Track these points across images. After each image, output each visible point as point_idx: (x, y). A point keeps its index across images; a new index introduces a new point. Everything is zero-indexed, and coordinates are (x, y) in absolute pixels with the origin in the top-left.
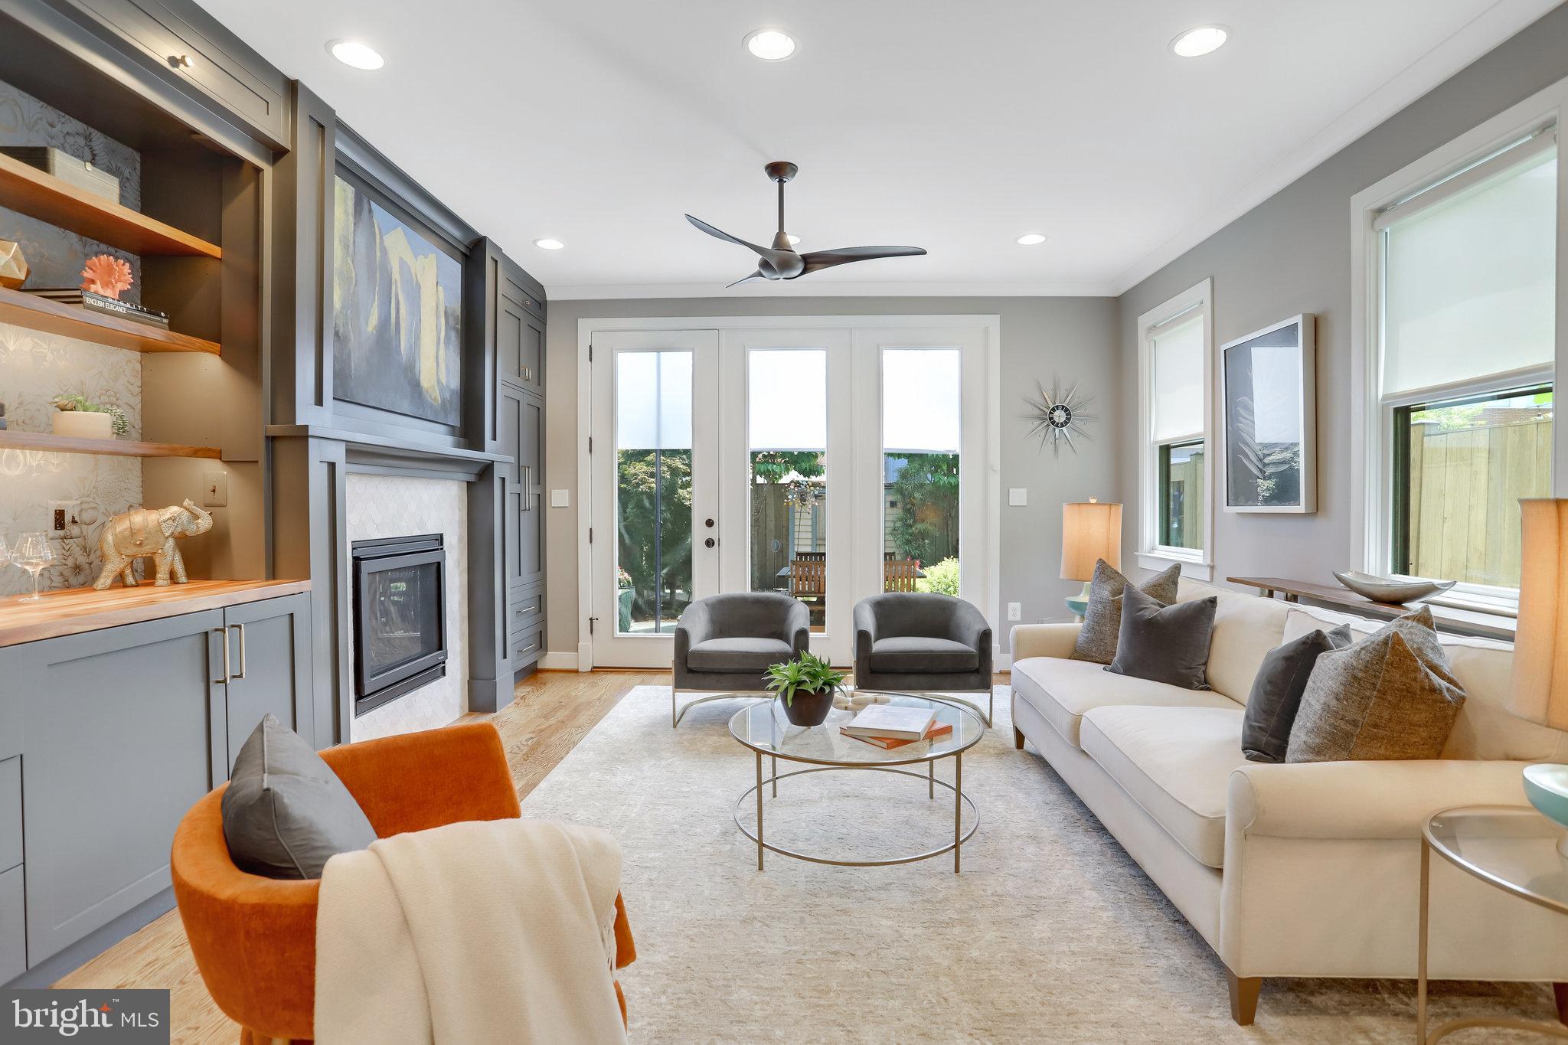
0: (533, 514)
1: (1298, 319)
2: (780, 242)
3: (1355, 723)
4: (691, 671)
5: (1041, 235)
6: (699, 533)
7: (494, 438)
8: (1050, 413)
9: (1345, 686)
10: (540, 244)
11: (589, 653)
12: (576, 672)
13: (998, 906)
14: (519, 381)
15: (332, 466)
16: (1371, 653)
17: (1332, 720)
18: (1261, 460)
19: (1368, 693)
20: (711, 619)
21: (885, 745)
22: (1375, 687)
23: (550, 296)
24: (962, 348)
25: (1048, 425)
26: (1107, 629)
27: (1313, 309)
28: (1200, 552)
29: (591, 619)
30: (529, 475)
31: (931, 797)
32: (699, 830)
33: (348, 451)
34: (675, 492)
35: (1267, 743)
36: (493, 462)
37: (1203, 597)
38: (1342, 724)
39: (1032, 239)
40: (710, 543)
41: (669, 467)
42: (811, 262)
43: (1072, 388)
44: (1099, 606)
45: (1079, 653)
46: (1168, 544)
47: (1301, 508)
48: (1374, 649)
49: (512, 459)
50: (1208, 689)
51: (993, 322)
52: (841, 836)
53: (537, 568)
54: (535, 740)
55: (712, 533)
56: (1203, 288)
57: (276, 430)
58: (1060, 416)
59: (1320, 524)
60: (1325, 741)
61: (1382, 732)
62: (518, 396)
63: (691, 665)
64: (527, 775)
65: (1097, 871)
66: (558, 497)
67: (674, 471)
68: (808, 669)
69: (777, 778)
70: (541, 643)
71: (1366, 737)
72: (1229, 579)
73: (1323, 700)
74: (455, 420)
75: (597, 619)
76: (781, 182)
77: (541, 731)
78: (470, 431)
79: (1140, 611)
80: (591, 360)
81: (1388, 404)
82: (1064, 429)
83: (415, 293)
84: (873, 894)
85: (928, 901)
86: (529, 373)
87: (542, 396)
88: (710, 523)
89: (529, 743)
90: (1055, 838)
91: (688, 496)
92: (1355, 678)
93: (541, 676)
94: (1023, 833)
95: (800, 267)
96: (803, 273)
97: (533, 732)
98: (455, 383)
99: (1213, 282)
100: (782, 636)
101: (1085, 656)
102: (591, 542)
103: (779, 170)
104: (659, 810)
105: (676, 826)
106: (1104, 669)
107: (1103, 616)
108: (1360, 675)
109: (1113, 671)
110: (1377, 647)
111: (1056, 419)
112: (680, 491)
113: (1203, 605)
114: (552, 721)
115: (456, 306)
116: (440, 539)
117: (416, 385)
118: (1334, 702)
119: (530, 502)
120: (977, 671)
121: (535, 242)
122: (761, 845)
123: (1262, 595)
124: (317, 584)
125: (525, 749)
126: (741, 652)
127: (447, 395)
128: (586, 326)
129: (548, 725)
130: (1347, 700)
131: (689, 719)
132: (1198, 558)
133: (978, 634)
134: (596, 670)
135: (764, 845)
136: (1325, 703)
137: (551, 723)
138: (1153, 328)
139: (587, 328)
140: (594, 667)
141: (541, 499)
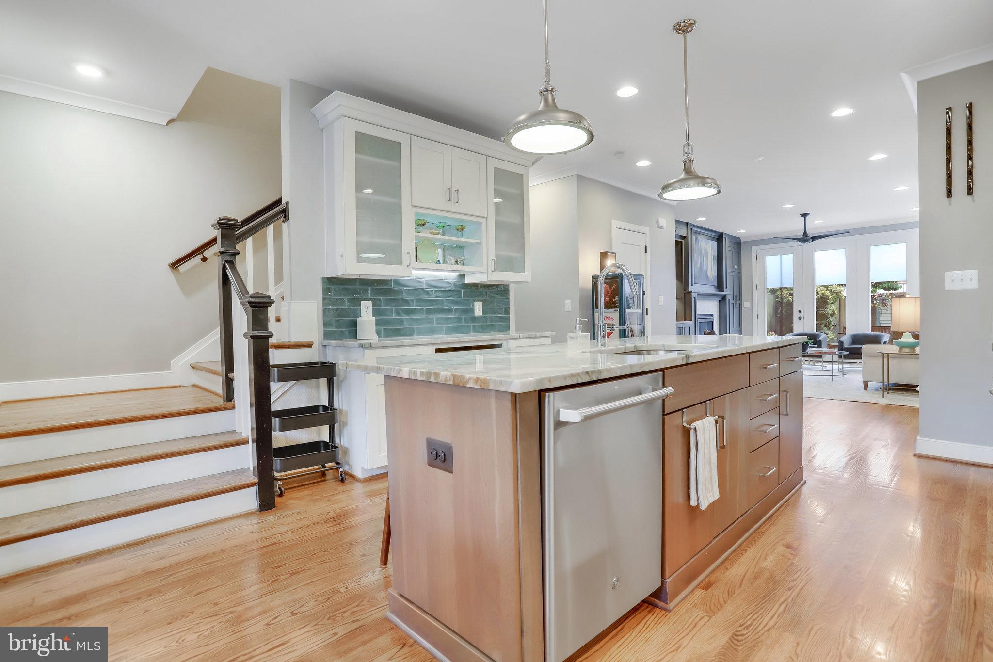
0: (738, 310)
6: (796, 315)
7: (726, 288)
14: (733, 270)
15: (695, 298)
23: (742, 240)
30: (737, 298)
33: (698, 295)
36: (727, 295)
40: (800, 318)
49: (732, 293)
55: (801, 315)
57: (686, 291)
62: (733, 274)
66: (746, 304)
74: (716, 284)
78: (720, 286)
80: (757, 260)
83: (706, 253)
86: (736, 267)
87: (740, 273)
88: (800, 311)
98: (716, 274)
100: (815, 343)
115: (716, 254)
116: (712, 315)
117: (707, 276)
119: (737, 306)
124: (693, 322)
127: (714, 278)
133: (883, 343)
139: (755, 249)
141: (740, 305)
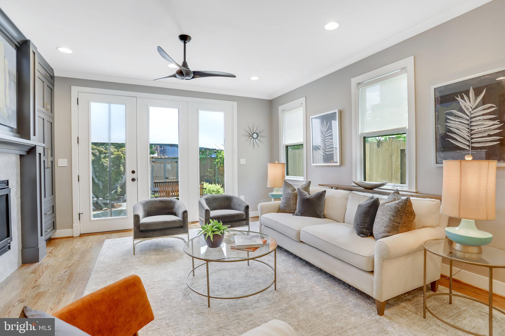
0: (50, 170)
1: (337, 111)
2: (185, 64)
3: (399, 223)
4: (141, 231)
5: (257, 77)
6: (129, 176)
7: (35, 135)
8: (252, 135)
9: (396, 213)
10: (59, 49)
11: (78, 228)
12: (72, 237)
13: (296, 298)
16: (403, 203)
17: (392, 223)
18: (324, 150)
19: (402, 214)
20: (144, 209)
21: (252, 250)
22: (404, 212)
23: (56, 74)
24: (225, 112)
25: (252, 138)
26: (292, 202)
27: (341, 108)
28: (303, 177)
29: (79, 214)
30: (49, 152)
31: (248, 265)
32: (173, 297)
34: (100, 160)
35: (365, 232)
36: (36, 146)
37: (322, 190)
38: (396, 224)
39: (254, 78)
40: (133, 180)
41: (98, 150)
42: (197, 74)
43: (258, 127)
44: (288, 195)
45: (280, 210)
46: (288, 175)
47: (338, 164)
48: (403, 202)
49: (44, 145)
50: (325, 218)
51: (235, 104)
52: (229, 286)
53: (51, 194)
54: (69, 272)
55: (134, 176)
56: (303, 100)
58: (255, 136)
59: (342, 168)
60: (391, 229)
61: (405, 225)
62: (43, 116)
63: (141, 229)
64: (74, 290)
65: (313, 279)
66: (59, 162)
67: (101, 152)
68: (216, 226)
69: (195, 269)
70: (54, 226)
71: (401, 227)
72: (319, 185)
73: (388, 217)
74: (14, 125)
75: (82, 214)
76: (185, 43)
77: (70, 267)
79: (304, 196)
80: (78, 104)
81: (362, 136)
82: (256, 140)
84: (255, 305)
85: (274, 303)
86: (48, 107)
87: (53, 118)
88: (133, 172)
89: (67, 273)
90: (294, 271)
91: (106, 162)
92: (399, 210)
93: (54, 241)
94: (284, 271)
95: (192, 75)
96: (193, 78)
97: (66, 268)
98: (14, 109)
99: (306, 97)
100: (175, 214)
101: (284, 211)
102: (79, 181)
103: (184, 38)
104: (151, 291)
105: (162, 297)
106: (293, 215)
107: (290, 198)
108: (400, 209)
109: (296, 215)
110: (404, 201)
111: (254, 137)
112: (103, 160)
113: (322, 193)
114: (73, 261)
116: (7, 183)
118: (392, 218)
120: (245, 220)
121: (57, 48)
122: (209, 297)
123: (330, 188)
125: (66, 277)
126: (162, 221)
127: (10, 113)
128: (75, 89)
129: (71, 263)
130: (396, 217)
131: (138, 250)
132: (302, 179)
133: (245, 207)
134: (81, 235)
135: (210, 297)
136: (389, 218)
137: (73, 262)
138: (283, 110)
140: (81, 234)
141: (53, 163)
